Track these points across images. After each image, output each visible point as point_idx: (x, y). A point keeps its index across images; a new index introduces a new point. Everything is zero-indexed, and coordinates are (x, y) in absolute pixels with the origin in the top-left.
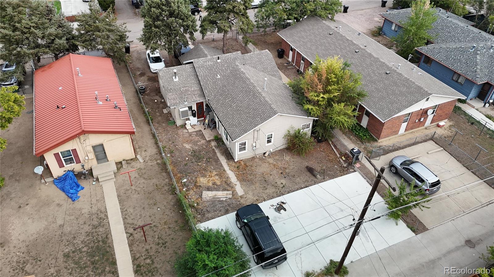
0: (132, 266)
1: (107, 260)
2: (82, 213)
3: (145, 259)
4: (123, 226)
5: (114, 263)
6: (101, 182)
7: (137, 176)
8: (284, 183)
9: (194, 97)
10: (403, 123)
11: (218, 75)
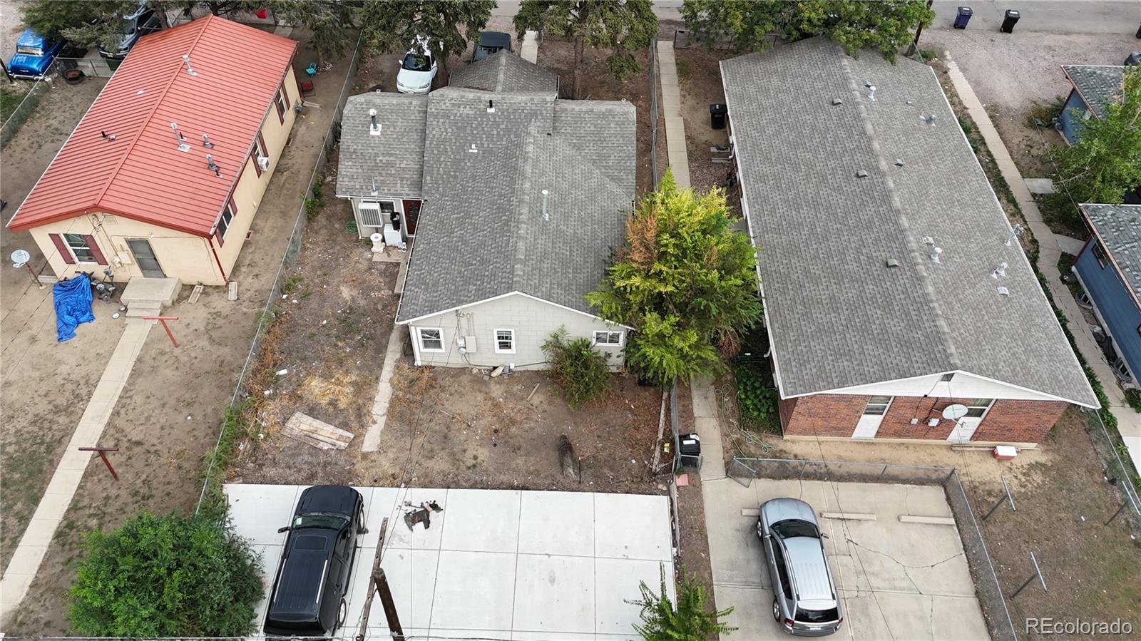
0: (60, 518)
1: (31, 487)
2: (57, 372)
3: (90, 516)
4: (102, 429)
5: (36, 500)
6: (130, 317)
7: (202, 328)
8: (480, 458)
9: (399, 185)
10: (866, 413)
11: (473, 146)
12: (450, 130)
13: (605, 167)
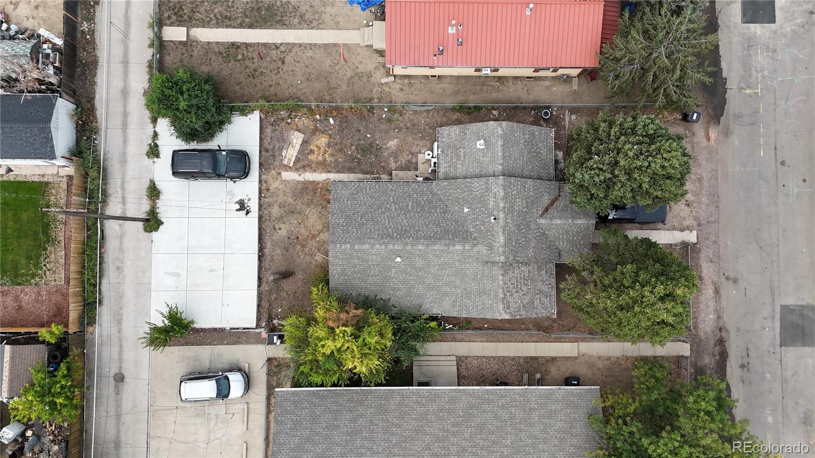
0: (241, 42)
1: (257, 21)
2: (327, 6)
3: (243, 54)
4: (291, 42)
5: (251, 26)
6: (364, 30)
7: (359, 71)
8: (280, 232)
9: (446, 165)
11: (468, 210)
12: (478, 193)
13: (462, 296)
